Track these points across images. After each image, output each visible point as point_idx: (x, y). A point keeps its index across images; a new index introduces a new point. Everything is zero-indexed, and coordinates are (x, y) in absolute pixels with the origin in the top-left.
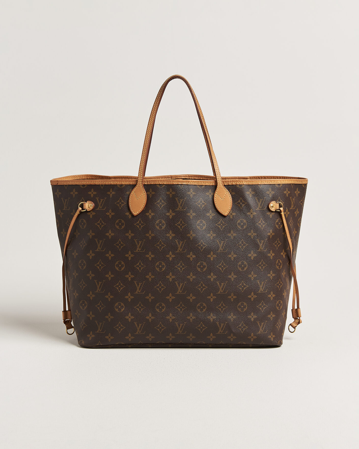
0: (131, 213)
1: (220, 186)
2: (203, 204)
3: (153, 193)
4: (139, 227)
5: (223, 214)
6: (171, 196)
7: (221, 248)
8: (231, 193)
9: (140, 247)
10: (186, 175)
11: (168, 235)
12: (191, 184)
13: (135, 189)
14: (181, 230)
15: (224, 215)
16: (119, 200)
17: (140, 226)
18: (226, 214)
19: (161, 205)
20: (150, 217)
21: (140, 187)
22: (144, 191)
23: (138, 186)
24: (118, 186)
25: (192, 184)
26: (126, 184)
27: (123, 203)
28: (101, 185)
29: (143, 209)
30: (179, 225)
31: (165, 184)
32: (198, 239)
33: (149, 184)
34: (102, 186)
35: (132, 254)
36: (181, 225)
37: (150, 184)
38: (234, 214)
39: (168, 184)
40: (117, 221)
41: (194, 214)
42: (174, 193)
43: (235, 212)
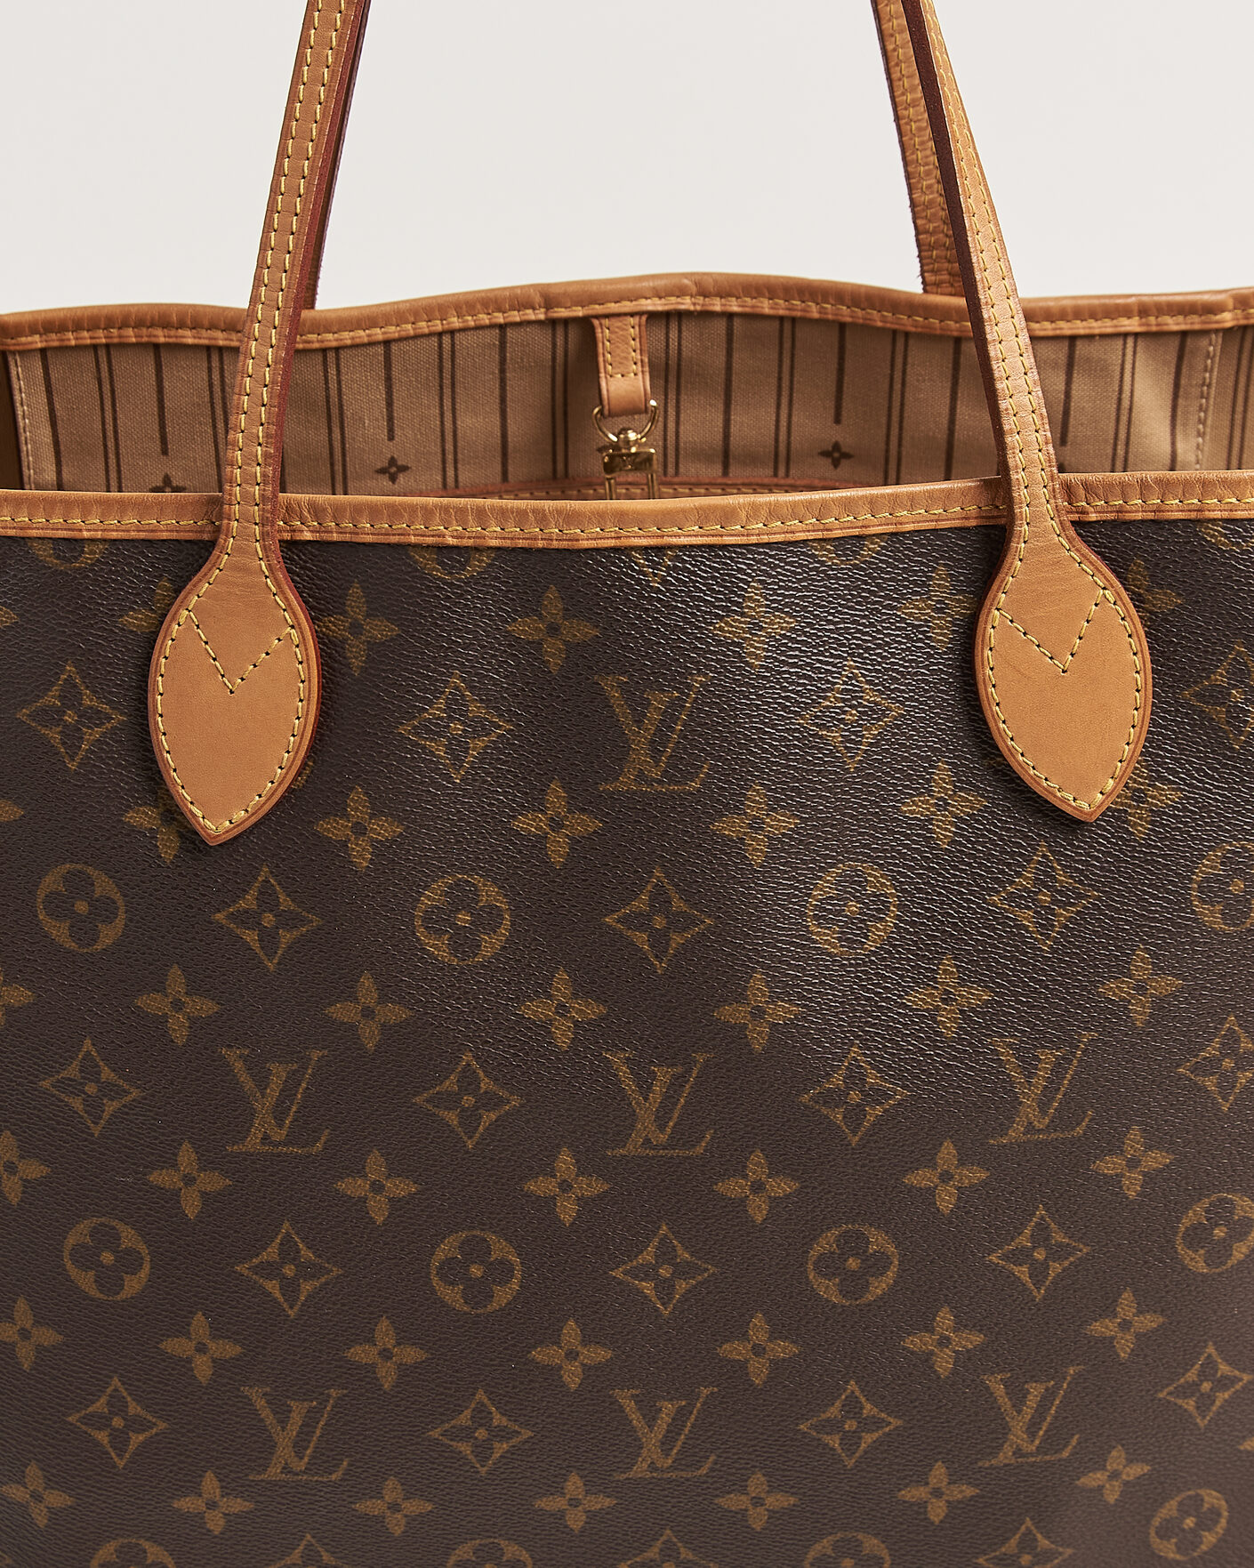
0: (173, 814)
1: (1035, 535)
2: (871, 713)
3: (381, 630)
4: (256, 946)
5: (1064, 807)
6: (554, 657)
8: (1138, 601)
9: (279, 1114)
10: (675, 281)
11: (535, 1010)
12: (754, 540)
13: (201, 591)
14: (661, 967)
15: (1076, 814)
16: (55, 691)
17: (268, 939)
18: (1085, 802)
19: (457, 749)
20: (361, 853)
21: (245, 570)
22: (289, 608)
23: (236, 568)
24: (44, 553)
25: (765, 539)
26: (114, 535)
27: (96, 717)
29: (295, 779)
30: (641, 928)
31: (490, 548)
32: (819, 1043)
33: (335, 537)
35: (206, 1164)
36: (659, 922)
37: (347, 537)
38: (1165, 796)
39: (521, 544)
40: (51, 882)
41: (782, 823)
42: (583, 631)
43: (1175, 773)
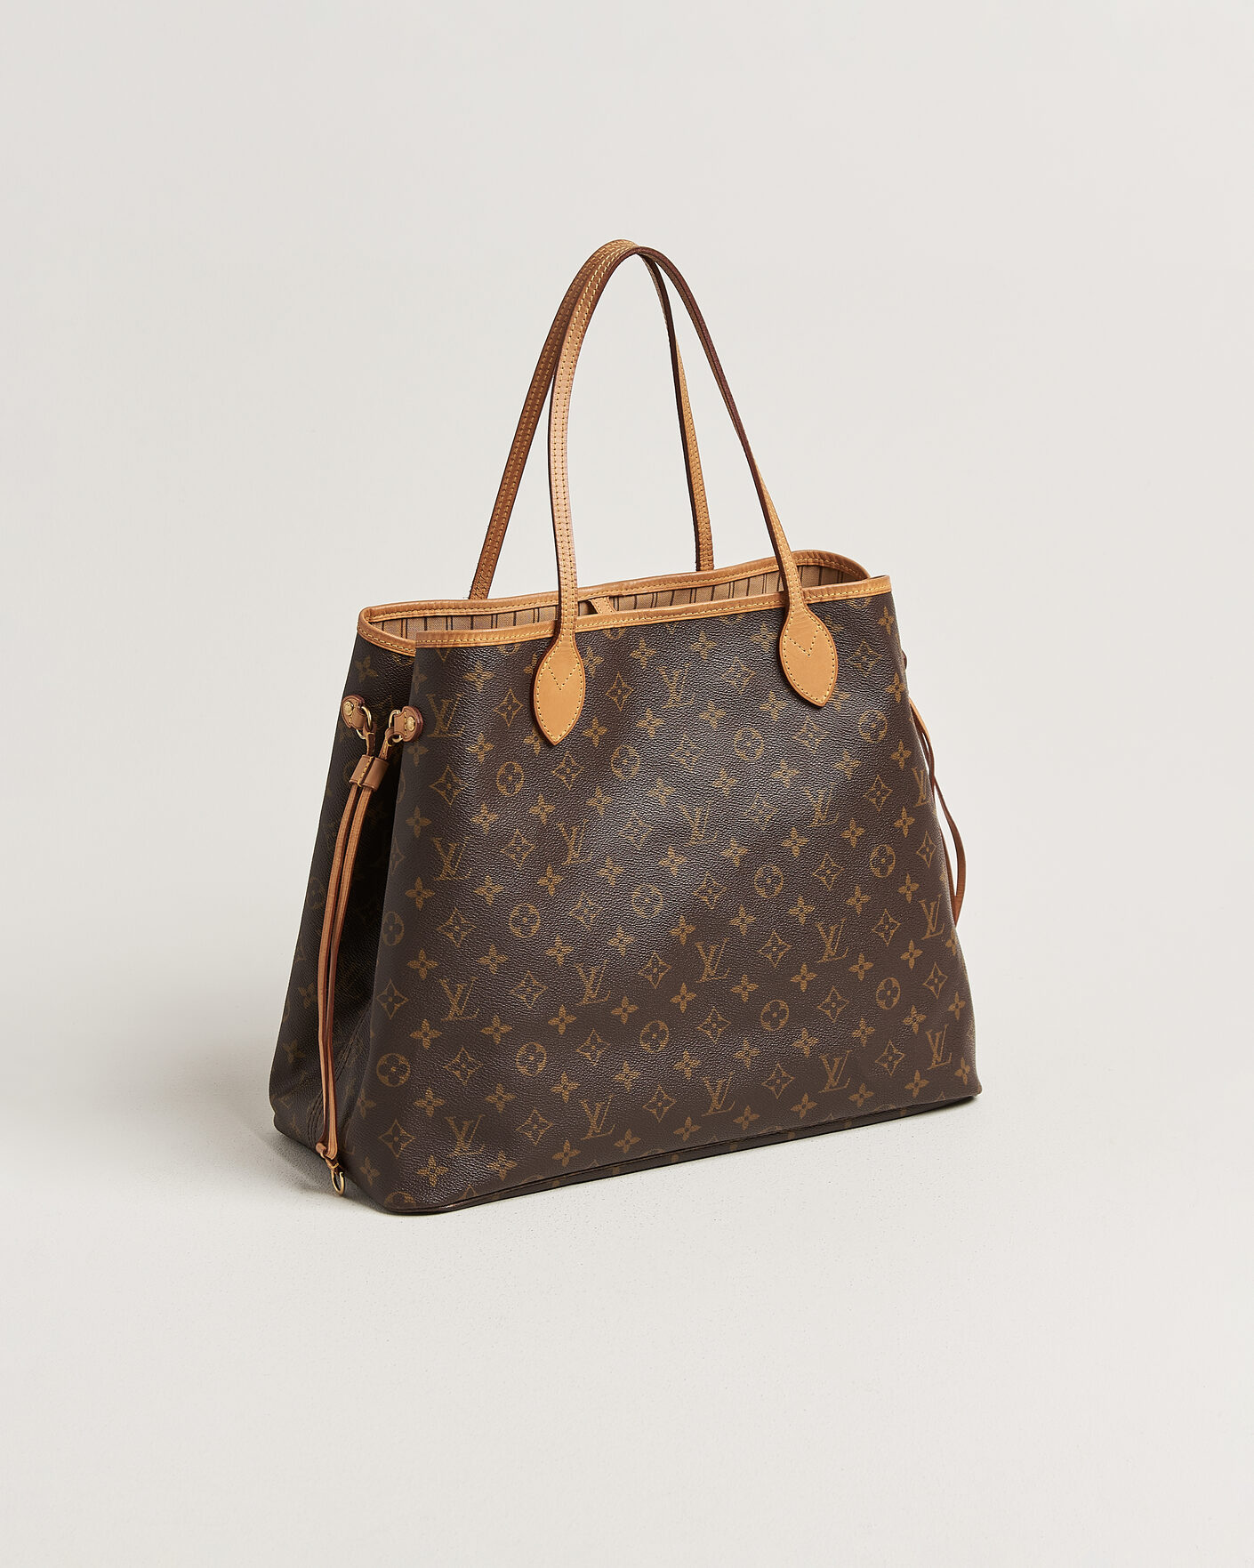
0: (541, 736)
1: (796, 609)
2: (746, 674)
3: (599, 660)
4: (565, 781)
5: (813, 699)
6: (644, 662)
7: (818, 815)
8: (830, 630)
11: (652, 794)
12: (702, 617)
13: (551, 654)
14: (691, 770)
15: (817, 703)
16: (505, 699)
17: (569, 777)
18: (820, 700)
19: (620, 698)
20: (597, 742)
21: (566, 646)
22: (579, 659)
23: (562, 645)
25: (705, 616)
26: (523, 640)
27: (516, 706)
28: (441, 648)
31: (625, 627)
34: (443, 654)
35: (556, 872)
36: (688, 754)
37: (587, 631)
38: (845, 696)
39: (634, 625)
40: (501, 770)
41: (720, 713)
42: (651, 653)
43: (847, 688)
